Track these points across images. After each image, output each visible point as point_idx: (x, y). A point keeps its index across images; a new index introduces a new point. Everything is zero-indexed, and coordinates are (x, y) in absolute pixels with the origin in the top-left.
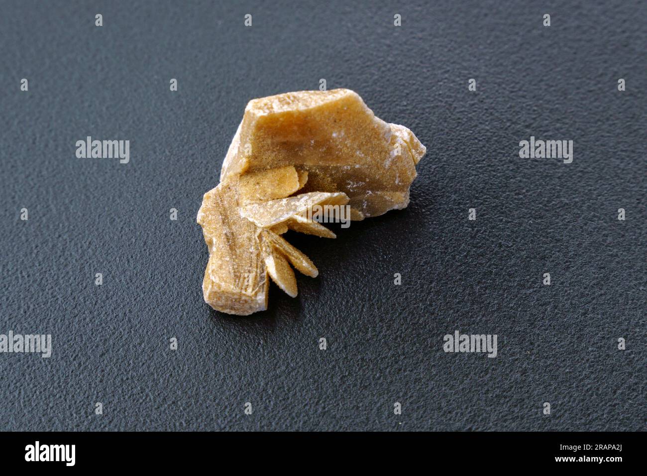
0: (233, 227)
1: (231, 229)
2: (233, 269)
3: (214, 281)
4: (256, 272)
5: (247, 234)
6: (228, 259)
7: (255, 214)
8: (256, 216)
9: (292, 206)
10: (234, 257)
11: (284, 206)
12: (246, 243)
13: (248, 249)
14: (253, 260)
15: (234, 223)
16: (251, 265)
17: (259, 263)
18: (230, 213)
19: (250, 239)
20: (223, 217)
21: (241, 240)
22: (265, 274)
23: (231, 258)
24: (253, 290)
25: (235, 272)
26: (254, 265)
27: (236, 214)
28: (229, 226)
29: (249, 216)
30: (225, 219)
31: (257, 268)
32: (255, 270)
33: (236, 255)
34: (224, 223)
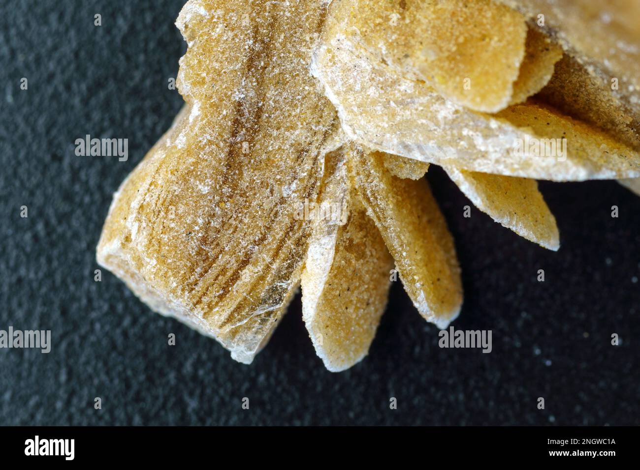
0: (271, 93)
1: (261, 96)
2: (207, 227)
3: (133, 237)
4: (268, 267)
5: (299, 134)
6: (205, 190)
7: (350, 89)
8: (351, 98)
9: (461, 138)
10: (226, 190)
11: (437, 124)
12: (286, 160)
13: (281, 183)
14: (276, 226)
15: (280, 82)
16: (263, 239)
17: (290, 243)
18: (284, 45)
19: (300, 153)
20: (258, 47)
21: (273, 146)
22: (289, 286)
23: (215, 191)
24: (229, 320)
25: (204, 240)
26: (272, 241)
27: (299, 55)
28: (260, 83)
29: (333, 83)
30: (259, 55)
31: (276, 255)
32: (268, 260)
33: (235, 187)
34: (249, 67)
